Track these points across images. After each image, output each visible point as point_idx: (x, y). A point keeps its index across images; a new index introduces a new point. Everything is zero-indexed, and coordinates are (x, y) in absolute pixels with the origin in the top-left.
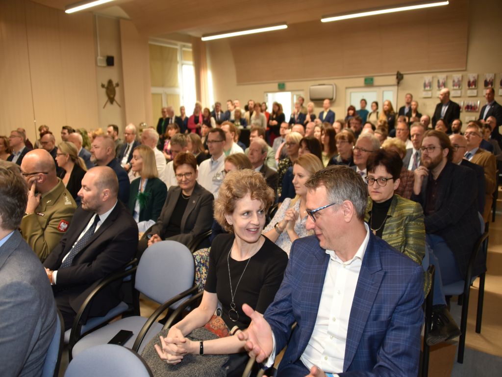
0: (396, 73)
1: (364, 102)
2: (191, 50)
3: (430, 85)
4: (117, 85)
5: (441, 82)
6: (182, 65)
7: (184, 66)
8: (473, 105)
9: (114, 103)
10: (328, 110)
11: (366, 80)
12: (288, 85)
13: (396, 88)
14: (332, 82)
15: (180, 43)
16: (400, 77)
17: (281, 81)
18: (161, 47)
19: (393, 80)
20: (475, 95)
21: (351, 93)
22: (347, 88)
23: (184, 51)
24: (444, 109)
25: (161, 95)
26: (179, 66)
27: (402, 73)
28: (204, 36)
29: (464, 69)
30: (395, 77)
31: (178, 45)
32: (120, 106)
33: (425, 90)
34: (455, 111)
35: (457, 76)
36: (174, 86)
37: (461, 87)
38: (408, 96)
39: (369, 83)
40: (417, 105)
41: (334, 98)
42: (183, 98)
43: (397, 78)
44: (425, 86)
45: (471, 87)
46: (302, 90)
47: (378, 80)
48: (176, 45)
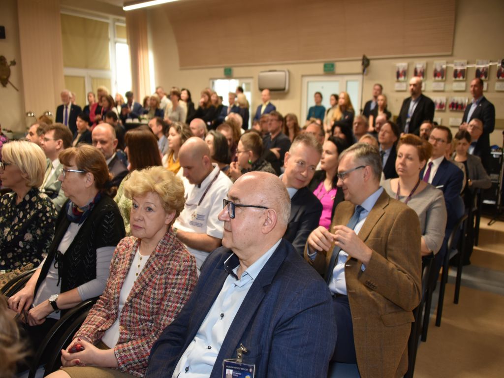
0: (361, 58)
1: (319, 96)
2: (124, 25)
3: (405, 73)
4: (13, 63)
5: (419, 71)
6: (115, 43)
7: (117, 45)
8: (460, 103)
9: (8, 85)
10: (267, 103)
11: (325, 66)
12: (236, 71)
13: (360, 77)
14: (285, 68)
15: (112, 17)
16: (366, 63)
17: (227, 65)
18: (84, 20)
19: (358, 66)
20: (463, 89)
21: (308, 82)
22: (303, 76)
23: (118, 26)
24: (413, 106)
25: (84, 78)
26: (110, 45)
27: (369, 57)
28: (126, 4)
29: (450, 53)
30: (360, 63)
31: (110, 19)
32: (17, 90)
33: (398, 81)
34: (426, 109)
35: (440, 64)
36: (103, 67)
37: (444, 79)
38: (377, 87)
39: (329, 70)
40: (385, 100)
41: (287, 88)
42: (116, 83)
43: (363, 64)
44: (398, 75)
45: (457, 79)
46: (251, 78)
47: (340, 67)
48: (107, 18)
